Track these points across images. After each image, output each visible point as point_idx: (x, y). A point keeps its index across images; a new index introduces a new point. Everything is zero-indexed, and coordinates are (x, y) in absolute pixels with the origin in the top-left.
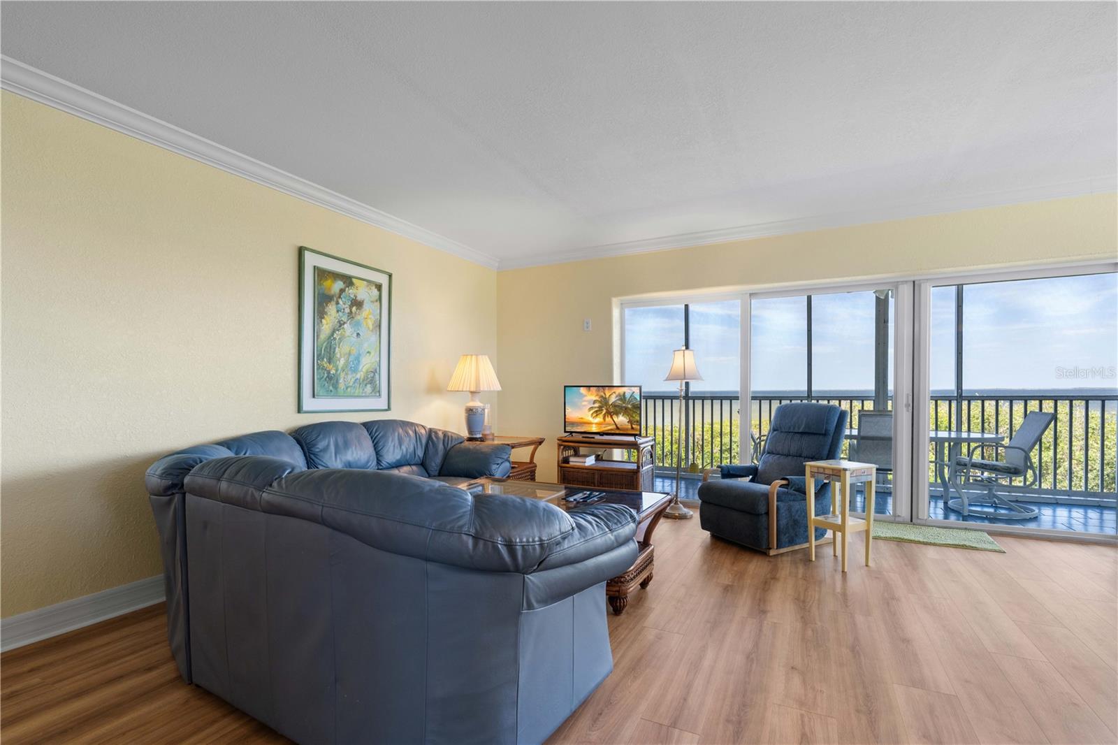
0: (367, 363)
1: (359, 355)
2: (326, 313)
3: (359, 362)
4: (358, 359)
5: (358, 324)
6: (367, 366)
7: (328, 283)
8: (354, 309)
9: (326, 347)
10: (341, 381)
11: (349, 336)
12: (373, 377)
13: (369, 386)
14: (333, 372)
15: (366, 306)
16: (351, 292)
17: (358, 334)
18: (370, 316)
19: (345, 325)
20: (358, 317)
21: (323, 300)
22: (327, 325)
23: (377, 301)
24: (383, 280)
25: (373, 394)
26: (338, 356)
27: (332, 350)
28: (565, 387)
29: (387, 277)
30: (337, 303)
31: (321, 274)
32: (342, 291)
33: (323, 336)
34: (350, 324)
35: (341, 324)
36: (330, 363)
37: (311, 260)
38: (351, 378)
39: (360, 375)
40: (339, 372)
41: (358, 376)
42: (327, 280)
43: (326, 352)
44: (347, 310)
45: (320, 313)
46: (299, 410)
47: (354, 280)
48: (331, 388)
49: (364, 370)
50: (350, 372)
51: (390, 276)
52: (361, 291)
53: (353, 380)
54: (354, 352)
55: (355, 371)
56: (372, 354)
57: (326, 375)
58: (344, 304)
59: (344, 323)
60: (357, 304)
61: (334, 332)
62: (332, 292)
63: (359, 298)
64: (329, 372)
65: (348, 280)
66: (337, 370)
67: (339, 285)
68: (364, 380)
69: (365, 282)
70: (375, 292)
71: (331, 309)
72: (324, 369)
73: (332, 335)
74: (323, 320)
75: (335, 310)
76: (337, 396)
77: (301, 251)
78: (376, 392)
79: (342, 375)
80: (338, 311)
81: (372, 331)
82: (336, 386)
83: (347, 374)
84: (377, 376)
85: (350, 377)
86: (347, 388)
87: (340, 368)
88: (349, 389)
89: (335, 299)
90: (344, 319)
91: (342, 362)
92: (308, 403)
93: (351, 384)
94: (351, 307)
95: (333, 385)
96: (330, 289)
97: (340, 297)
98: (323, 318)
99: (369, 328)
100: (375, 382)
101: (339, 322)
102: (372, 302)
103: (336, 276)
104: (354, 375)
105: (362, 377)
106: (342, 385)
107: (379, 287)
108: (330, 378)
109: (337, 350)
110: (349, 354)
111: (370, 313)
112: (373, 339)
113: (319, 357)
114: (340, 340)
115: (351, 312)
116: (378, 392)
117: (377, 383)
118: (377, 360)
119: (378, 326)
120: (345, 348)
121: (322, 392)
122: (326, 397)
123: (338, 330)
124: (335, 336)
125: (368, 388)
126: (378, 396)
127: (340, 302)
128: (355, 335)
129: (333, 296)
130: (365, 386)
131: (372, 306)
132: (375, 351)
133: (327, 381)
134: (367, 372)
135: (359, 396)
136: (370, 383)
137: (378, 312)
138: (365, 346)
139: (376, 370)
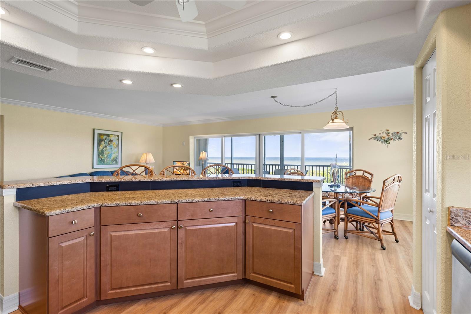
0: (113, 156)
1: (111, 154)
4: (111, 155)
5: (111, 146)
6: (114, 157)
7: (102, 137)
8: (110, 142)
9: (101, 152)
10: (106, 160)
11: (108, 149)
14: (103, 158)
15: (114, 142)
16: (109, 138)
17: (111, 149)
19: (107, 147)
20: (111, 144)
21: (100, 141)
22: (101, 147)
23: (117, 140)
24: (120, 134)
26: (105, 154)
28: (173, 162)
29: (121, 133)
30: (105, 141)
31: (100, 135)
32: (106, 138)
33: (100, 150)
34: (109, 146)
35: (106, 146)
36: (102, 156)
37: (97, 132)
38: (108, 160)
41: (111, 159)
43: (101, 154)
44: (108, 143)
46: (93, 168)
47: (110, 135)
49: (113, 158)
51: (122, 133)
52: (112, 138)
54: (110, 153)
55: (110, 158)
56: (116, 153)
58: (107, 141)
60: (111, 141)
61: (103, 148)
62: (103, 139)
63: (111, 139)
64: (102, 159)
65: (108, 135)
66: (104, 158)
67: (105, 137)
69: (114, 135)
70: (117, 137)
71: (103, 143)
72: (100, 158)
76: (104, 164)
77: (94, 130)
78: (117, 163)
79: (106, 159)
80: (105, 143)
82: (104, 162)
83: (107, 159)
84: (117, 159)
85: (108, 159)
87: (105, 157)
88: (108, 163)
91: (106, 156)
92: (95, 166)
94: (109, 142)
96: (102, 138)
97: (105, 140)
98: (100, 145)
99: (115, 147)
101: (105, 146)
102: (116, 140)
103: (104, 135)
106: (106, 162)
107: (118, 136)
108: (102, 160)
109: (104, 153)
110: (108, 154)
111: (115, 143)
112: (116, 149)
113: (99, 155)
114: (105, 150)
115: (109, 143)
116: (118, 163)
117: (117, 161)
118: (117, 155)
119: (118, 146)
120: (107, 152)
121: (100, 163)
122: (101, 165)
123: (105, 148)
124: (104, 149)
125: (114, 162)
126: (118, 164)
127: (106, 141)
128: (110, 149)
129: (103, 140)
130: (113, 161)
131: (116, 141)
132: (117, 152)
133: (101, 161)
134: (114, 158)
135: (111, 164)
136: (115, 161)
137: (118, 142)
138: (113, 151)
139: (117, 157)
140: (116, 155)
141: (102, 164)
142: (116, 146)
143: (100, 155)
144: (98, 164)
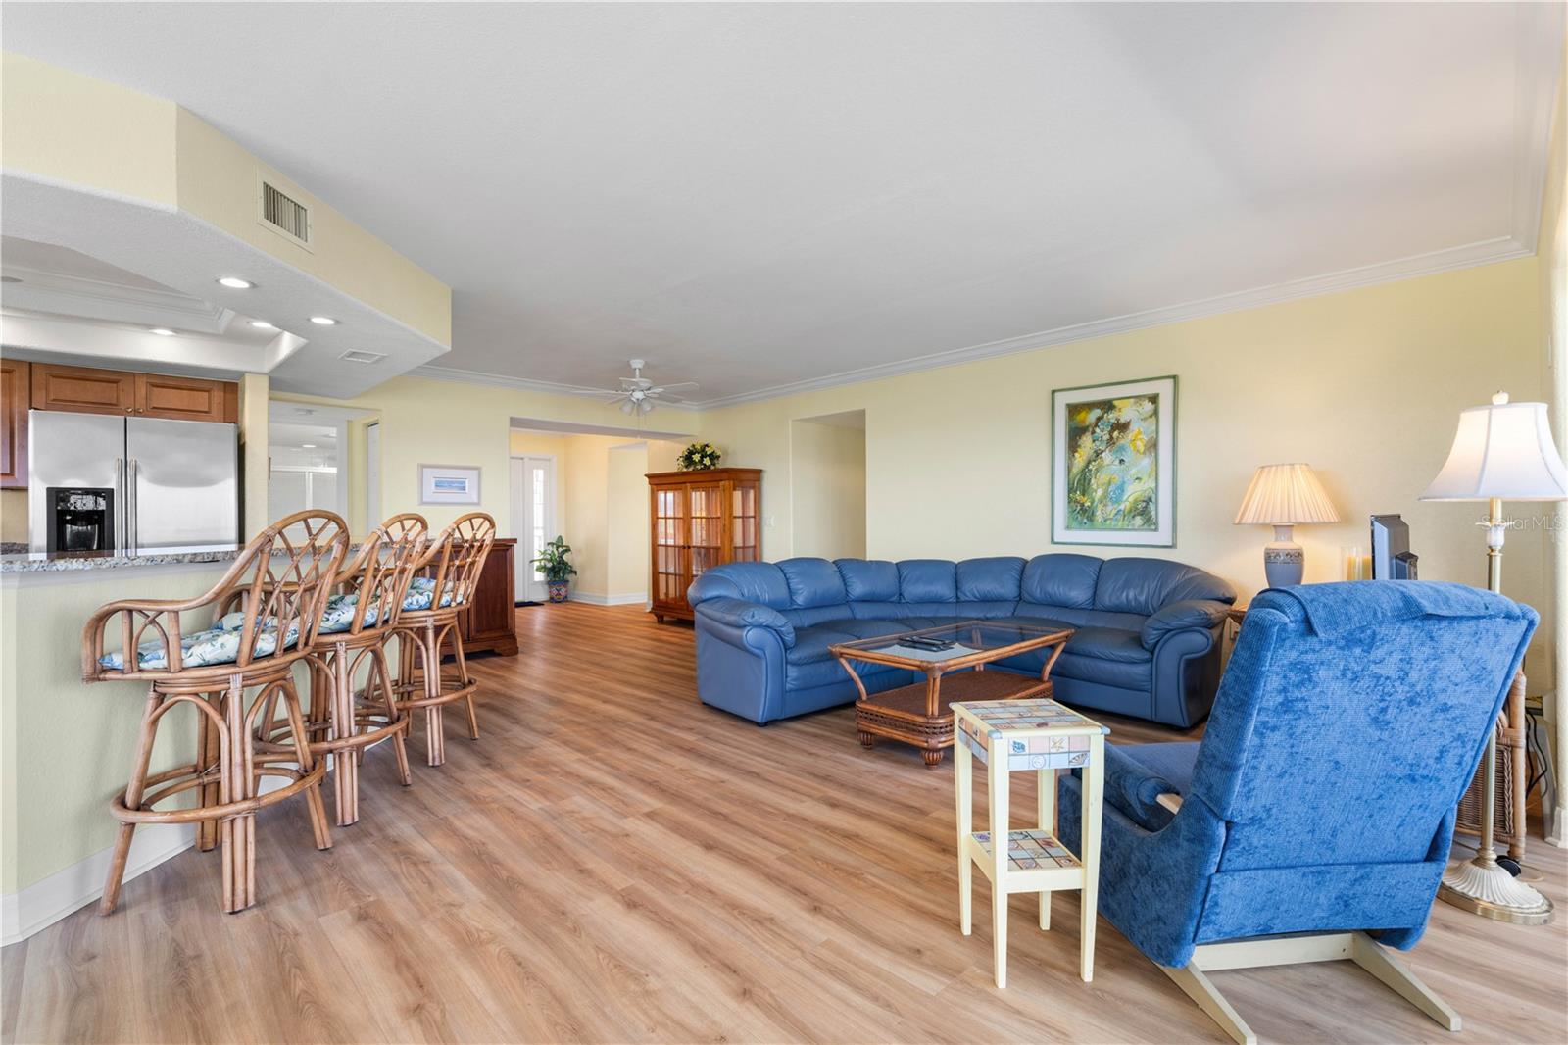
0: (1133, 492)
1: (1124, 483)
2: (1079, 446)
3: (1123, 491)
4: (1122, 489)
5: (1122, 449)
6: (1137, 494)
7: (1082, 415)
8: (1116, 434)
9: (1079, 480)
10: (1098, 513)
11: (1108, 465)
12: (1146, 507)
13: (1138, 518)
14: (1088, 504)
15: (1134, 429)
16: (1112, 417)
17: (1122, 461)
18: (1141, 437)
19: (1104, 454)
20: (1122, 442)
21: (1075, 434)
22: (1080, 459)
23: (1151, 416)
24: (1164, 387)
25: (1145, 527)
26: (1094, 487)
27: (1087, 482)
29: (1169, 383)
30: (1093, 433)
31: (1074, 409)
32: (1099, 419)
33: (1075, 470)
34: (1110, 451)
35: (1098, 454)
36: (1084, 495)
37: (1062, 400)
38: (1111, 510)
39: (1125, 505)
40: (1095, 504)
41: (1122, 507)
42: (1079, 412)
43: (1079, 485)
44: (1107, 438)
45: (1073, 447)
46: (1053, 542)
47: (1116, 403)
48: (1085, 520)
49: (1131, 499)
50: (1110, 503)
52: (1126, 412)
53: (1114, 512)
54: (1117, 481)
55: (1118, 501)
56: (1145, 479)
57: (1079, 508)
58: (1102, 432)
59: (1102, 452)
60: (1122, 427)
61: (1089, 462)
62: (1087, 424)
63: (1122, 420)
64: (1082, 505)
65: (1108, 405)
66: (1092, 503)
67: (1097, 412)
68: (1130, 511)
69: (1132, 400)
70: (1148, 406)
71: (1087, 443)
72: (1076, 501)
73: (1087, 466)
74: (1076, 454)
75: (1091, 441)
76: (1093, 528)
77: (1053, 394)
78: (1152, 523)
79: (1100, 507)
80: (1094, 441)
81: (1144, 453)
82: (1091, 519)
83: (1105, 505)
84: (1152, 506)
85: (1110, 508)
86: (1105, 521)
87: (1096, 500)
88: (1109, 522)
89: (1090, 429)
90: (1102, 447)
91: (1100, 492)
92: (1061, 533)
93: (1111, 516)
94: (1111, 433)
95: (1087, 517)
96: (1084, 422)
97: (1096, 425)
98: (1077, 451)
99: (1138, 451)
100: (1150, 512)
101: (1096, 451)
102: (1144, 419)
103: (1090, 406)
104: (1116, 506)
105: (1128, 507)
106: (1099, 516)
107: (1154, 399)
108: (1083, 510)
109: (1093, 481)
110: (1110, 483)
111: (1140, 433)
112: (1146, 462)
113: (1071, 490)
114: (1097, 470)
115: (1112, 438)
116: (1156, 524)
117: (1153, 513)
118: (1154, 485)
119: (1153, 446)
120: (1103, 478)
121: (1075, 524)
122: (1079, 529)
123: (1094, 461)
124: (1090, 467)
125: (1138, 521)
126: (1156, 530)
127: (1097, 430)
128: (1117, 462)
129: (1088, 427)
130: (1133, 517)
131: (1144, 424)
132: (1149, 476)
133: (1082, 514)
134: (1135, 501)
135: (1120, 530)
136: (1142, 515)
137: (1154, 428)
138: (1133, 471)
139: (1150, 499)
140: (1148, 484)
141: (1081, 526)
142: (1145, 446)
143: (1075, 492)
144: (1068, 528)
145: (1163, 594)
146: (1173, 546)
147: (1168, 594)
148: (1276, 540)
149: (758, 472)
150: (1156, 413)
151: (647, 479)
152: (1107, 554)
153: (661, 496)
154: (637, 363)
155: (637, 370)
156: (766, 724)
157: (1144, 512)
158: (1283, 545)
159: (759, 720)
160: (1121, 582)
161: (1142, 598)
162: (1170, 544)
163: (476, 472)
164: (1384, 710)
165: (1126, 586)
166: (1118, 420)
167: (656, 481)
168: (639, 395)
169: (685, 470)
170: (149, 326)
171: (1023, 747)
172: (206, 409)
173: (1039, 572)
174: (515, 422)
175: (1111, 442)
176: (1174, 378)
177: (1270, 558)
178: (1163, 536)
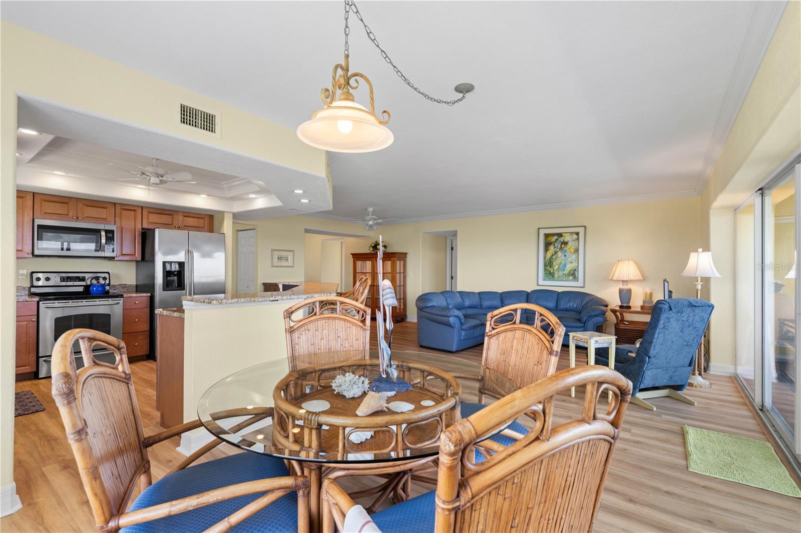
0: (569, 267)
1: (566, 264)
2: (549, 250)
3: (565, 267)
4: (565, 266)
5: (565, 251)
6: (571, 268)
7: (550, 238)
8: (563, 246)
9: (549, 262)
11: (560, 257)
12: (574, 272)
13: (571, 276)
14: (552, 271)
15: (570, 244)
16: (562, 239)
17: (565, 256)
20: (566, 249)
21: (547, 245)
22: (549, 254)
23: (576, 240)
24: (581, 230)
25: (574, 280)
26: (554, 265)
27: (552, 263)
29: (583, 228)
30: (554, 245)
31: (547, 236)
32: (557, 240)
33: (547, 258)
34: (561, 252)
35: (556, 253)
36: (550, 268)
37: (542, 232)
38: (561, 273)
41: (565, 272)
42: (549, 237)
43: (549, 264)
44: (559, 247)
45: (546, 249)
46: (538, 285)
47: (563, 234)
48: (551, 277)
49: (568, 269)
52: (567, 238)
54: (563, 263)
55: (563, 270)
56: (573, 263)
57: (548, 272)
58: (558, 245)
59: (558, 252)
60: (566, 243)
61: (553, 256)
63: (566, 241)
64: (550, 271)
65: (560, 235)
66: (554, 270)
67: (556, 237)
68: (568, 274)
69: (569, 234)
70: (575, 236)
71: (552, 248)
72: (547, 270)
73: (552, 257)
76: (554, 280)
77: (539, 229)
78: (576, 278)
79: (557, 272)
80: (554, 248)
81: (573, 253)
82: (553, 276)
83: (559, 272)
84: (576, 272)
85: (561, 272)
86: (559, 277)
87: (555, 270)
90: (558, 250)
91: (556, 267)
92: (541, 282)
93: (561, 276)
94: (561, 245)
96: (551, 240)
97: (555, 242)
99: (571, 252)
100: (575, 274)
102: (574, 241)
103: (553, 235)
104: (563, 272)
106: (556, 275)
107: (577, 234)
108: (550, 273)
109: (554, 263)
110: (560, 264)
111: (572, 246)
112: (574, 256)
113: (545, 266)
114: (556, 259)
116: (578, 279)
117: (577, 275)
118: (577, 265)
119: (577, 251)
120: (558, 261)
121: (547, 278)
123: (555, 255)
125: (571, 278)
126: (578, 281)
127: (556, 244)
128: (563, 256)
129: (552, 243)
130: (569, 276)
131: (574, 243)
132: (575, 262)
133: (549, 275)
134: (570, 270)
135: (564, 281)
137: (577, 244)
138: (569, 259)
139: (576, 270)
140: (574, 265)
141: (549, 279)
142: (574, 251)
143: (547, 266)
144: (544, 280)
145: (583, 304)
146: (584, 287)
147: (585, 304)
148: (623, 285)
149: (406, 254)
150: (578, 239)
151: (351, 256)
152: (560, 290)
153: (357, 262)
154: (371, 209)
155: (370, 212)
156: (457, 352)
157: (573, 274)
158: (625, 287)
159: (454, 351)
160: (567, 300)
161: (575, 306)
162: (583, 286)
163: (292, 253)
164: (683, 329)
165: (569, 301)
166: (564, 240)
167: (356, 256)
168: (371, 223)
169: (373, 252)
170: (198, 193)
171: (597, 342)
172: (203, 226)
173: (535, 296)
174: (307, 231)
175: (561, 248)
176: (585, 227)
177: (621, 291)
178: (580, 283)
